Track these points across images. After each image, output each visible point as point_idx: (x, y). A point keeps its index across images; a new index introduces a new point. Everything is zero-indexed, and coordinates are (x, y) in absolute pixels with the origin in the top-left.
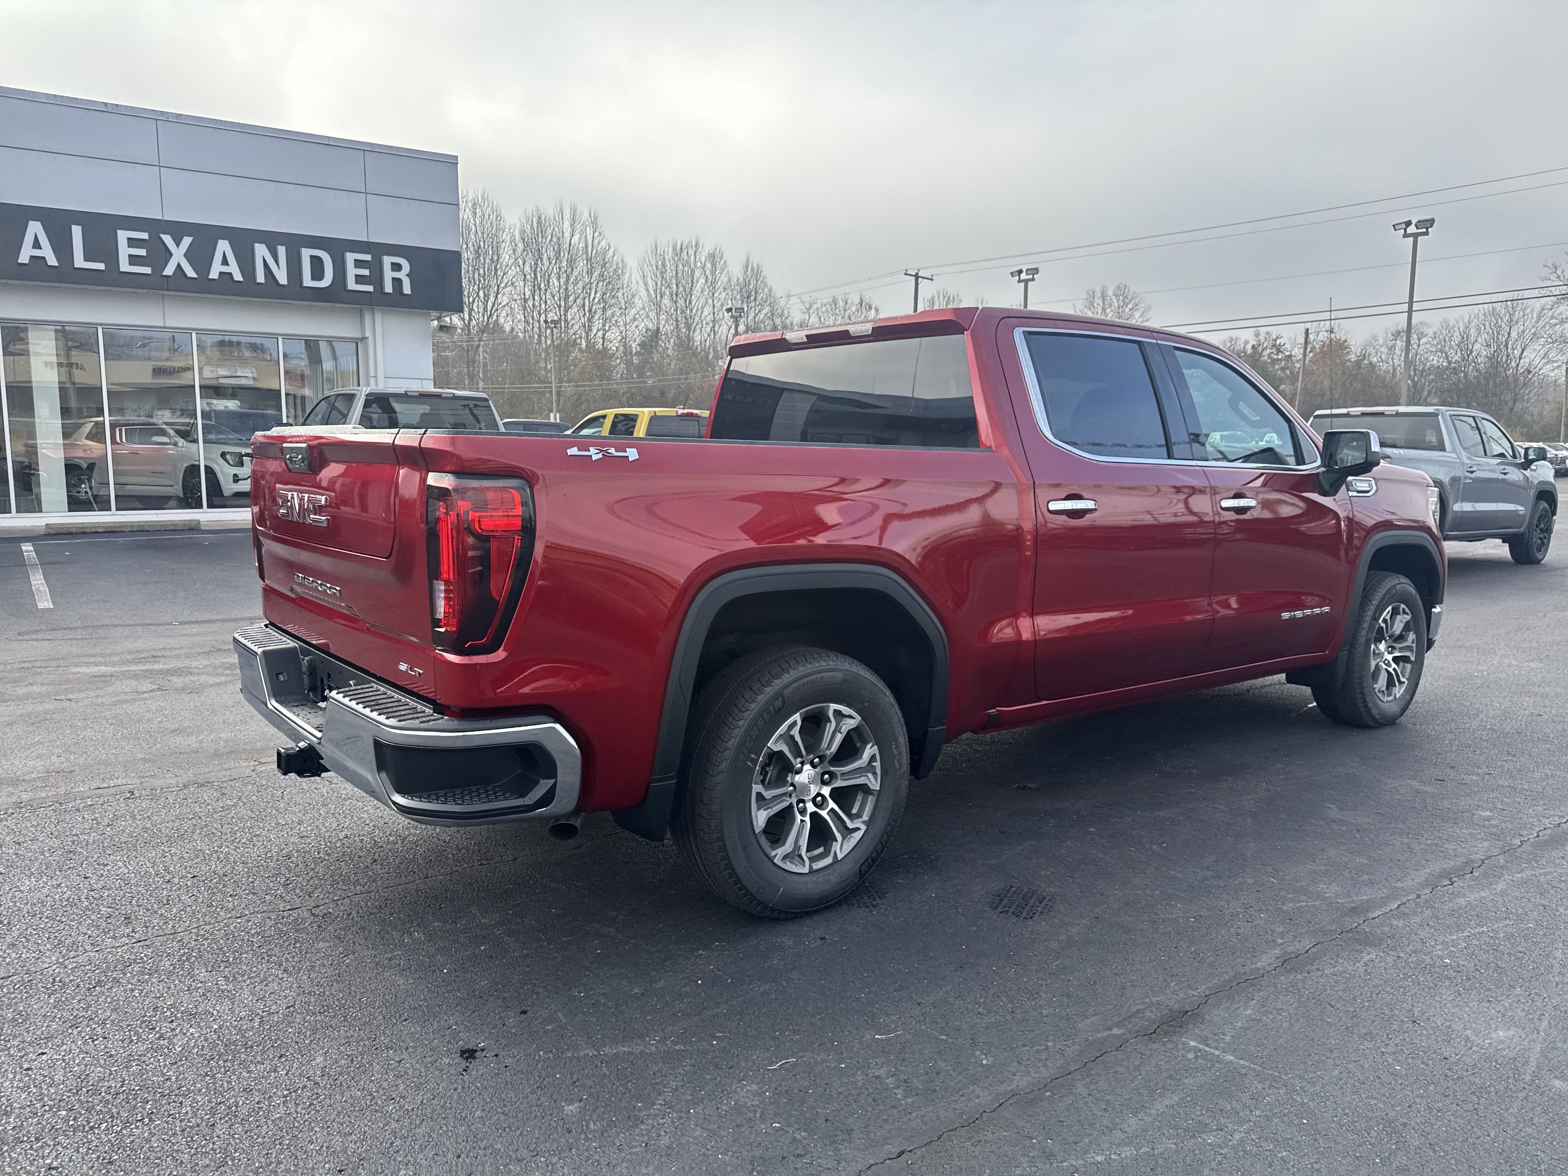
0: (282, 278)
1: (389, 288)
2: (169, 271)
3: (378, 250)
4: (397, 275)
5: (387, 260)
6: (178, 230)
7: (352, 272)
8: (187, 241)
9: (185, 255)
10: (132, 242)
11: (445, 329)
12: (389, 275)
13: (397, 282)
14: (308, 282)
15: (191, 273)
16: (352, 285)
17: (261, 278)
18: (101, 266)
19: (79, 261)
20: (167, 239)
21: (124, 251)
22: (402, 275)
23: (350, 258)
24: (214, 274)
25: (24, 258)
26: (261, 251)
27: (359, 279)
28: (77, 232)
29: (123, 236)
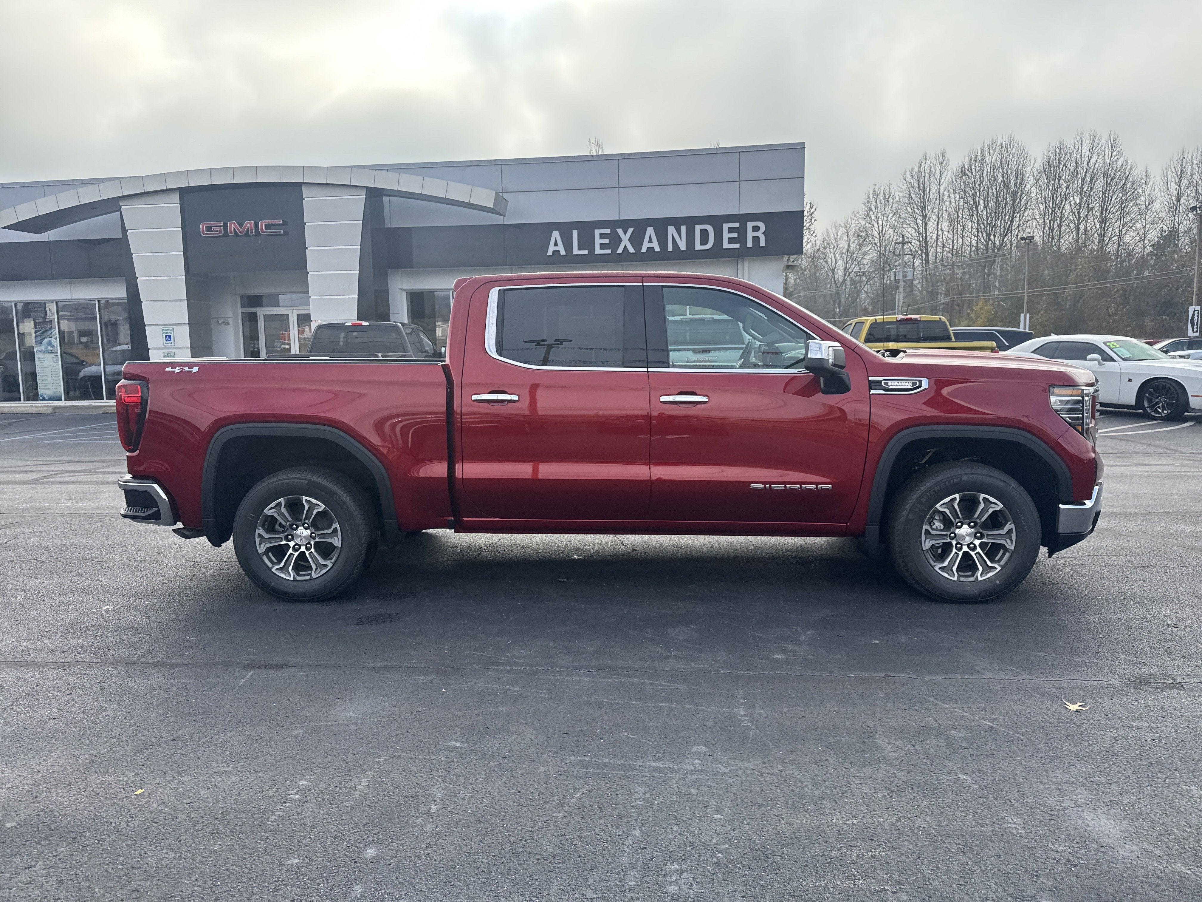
0: (683, 246)
1: (750, 244)
2: (620, 250)
3: (743, 219)
4: (756, 234)
5: (750, 225)
6: (625, 224)
7: (726, 236)
8: (630, 230)
9: (629, 240)
10: (602, 236)
11: (790, 267)
12: (750, 234)
13: (756, 239)
14: (698, 247)
15: (631, 250)
16: (726, 245)
17: (670, 249)
18: (586, 252)
19: (576, 252)
20: (620, 231)
21: (598, 241)
22: (760, 234)
23: (726, 226)
24: (644, 250)
25: (550, 253)
26: (671, 230)
27: (731, 241)
28: (575, 233)
29: (597, 232)
